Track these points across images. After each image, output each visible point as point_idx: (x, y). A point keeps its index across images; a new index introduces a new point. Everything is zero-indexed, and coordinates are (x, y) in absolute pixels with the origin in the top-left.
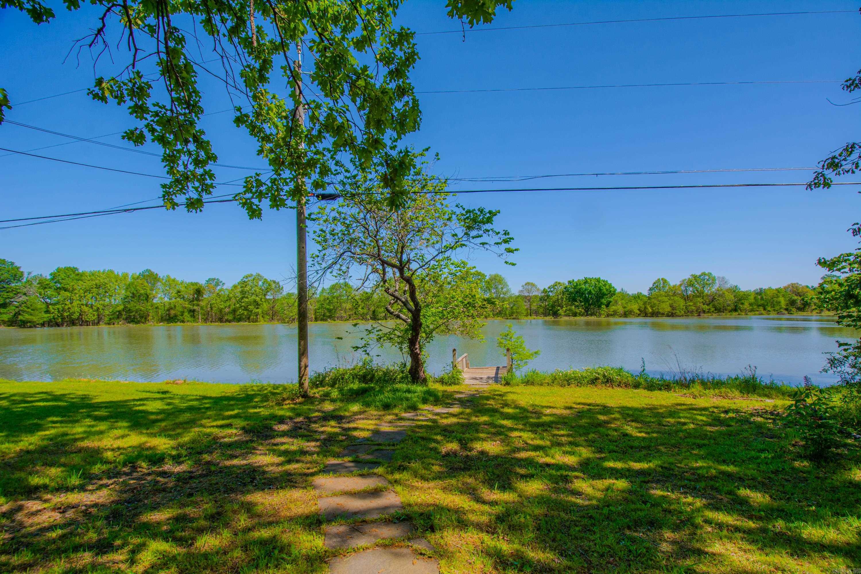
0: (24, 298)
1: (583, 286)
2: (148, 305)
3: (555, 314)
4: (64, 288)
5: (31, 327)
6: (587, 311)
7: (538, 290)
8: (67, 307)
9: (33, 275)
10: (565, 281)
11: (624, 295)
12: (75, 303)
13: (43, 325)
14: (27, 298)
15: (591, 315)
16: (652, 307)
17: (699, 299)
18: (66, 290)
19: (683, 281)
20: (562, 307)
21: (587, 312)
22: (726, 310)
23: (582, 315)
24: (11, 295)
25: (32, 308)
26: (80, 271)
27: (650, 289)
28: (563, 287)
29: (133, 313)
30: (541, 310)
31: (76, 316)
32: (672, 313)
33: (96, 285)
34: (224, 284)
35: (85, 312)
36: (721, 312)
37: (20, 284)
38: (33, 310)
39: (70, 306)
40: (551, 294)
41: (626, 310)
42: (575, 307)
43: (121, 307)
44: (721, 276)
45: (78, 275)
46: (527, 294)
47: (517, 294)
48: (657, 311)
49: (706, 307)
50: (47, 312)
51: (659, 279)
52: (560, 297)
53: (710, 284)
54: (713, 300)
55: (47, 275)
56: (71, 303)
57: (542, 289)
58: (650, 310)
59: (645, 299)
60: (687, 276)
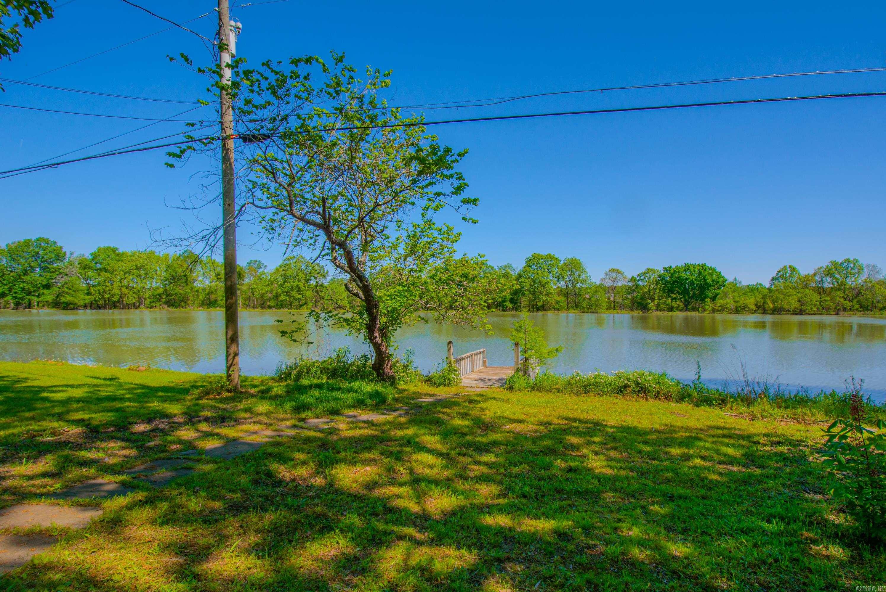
0: (65, 279)
1: (683, 275)
2: (188, 289)
3: (644, 308)
4: (105, 268)
5: (74, 309)
6: (686, 305)
7: (625, 278)
8: (107, 289)
9: (75, 255)
10: (659, 267)
11: (735, 287)
12: (116, 285)
13: (85, 307)
14: (69, 279)
15: (693, 309)
16: (773, 302)
17: (838, 293)
18: (106, 271)
19: (819, 269)
20: (653, 300)
21: (687, 307)
22: (875, 307)
23: (680, 310)
24: (54, 275)
25: (74, 289)
26: (121, 251)
27: (773, 279)
28: (656, 275)
29: (173, 297)
30: (628, 302)
31: (116, 298)
32: (801, 310)
33: (136, 266)
34: (266, 266)
35: (126, 295)
36: (868, 310)
37: (62, 264)
38: (74, 291)
39: (110, 288)
40: (640, 283)
41: (739, 304)
42: (672, 300)
43: (161, 291)
44: (871, 263)
45: (118, 255)
46: (610, 284)
47: (598, 283)
48: (780, 306)
49: (847, 304)
50: (89, 294)
51: (785, 267)
52: (652, 286)
53: (854, 275)
54: (859, 293)
55: (88, 256)
56: (112, 285)
57: (629, 276)
58: (771, 306)
59: (766, 291)
60: (824, 263)
